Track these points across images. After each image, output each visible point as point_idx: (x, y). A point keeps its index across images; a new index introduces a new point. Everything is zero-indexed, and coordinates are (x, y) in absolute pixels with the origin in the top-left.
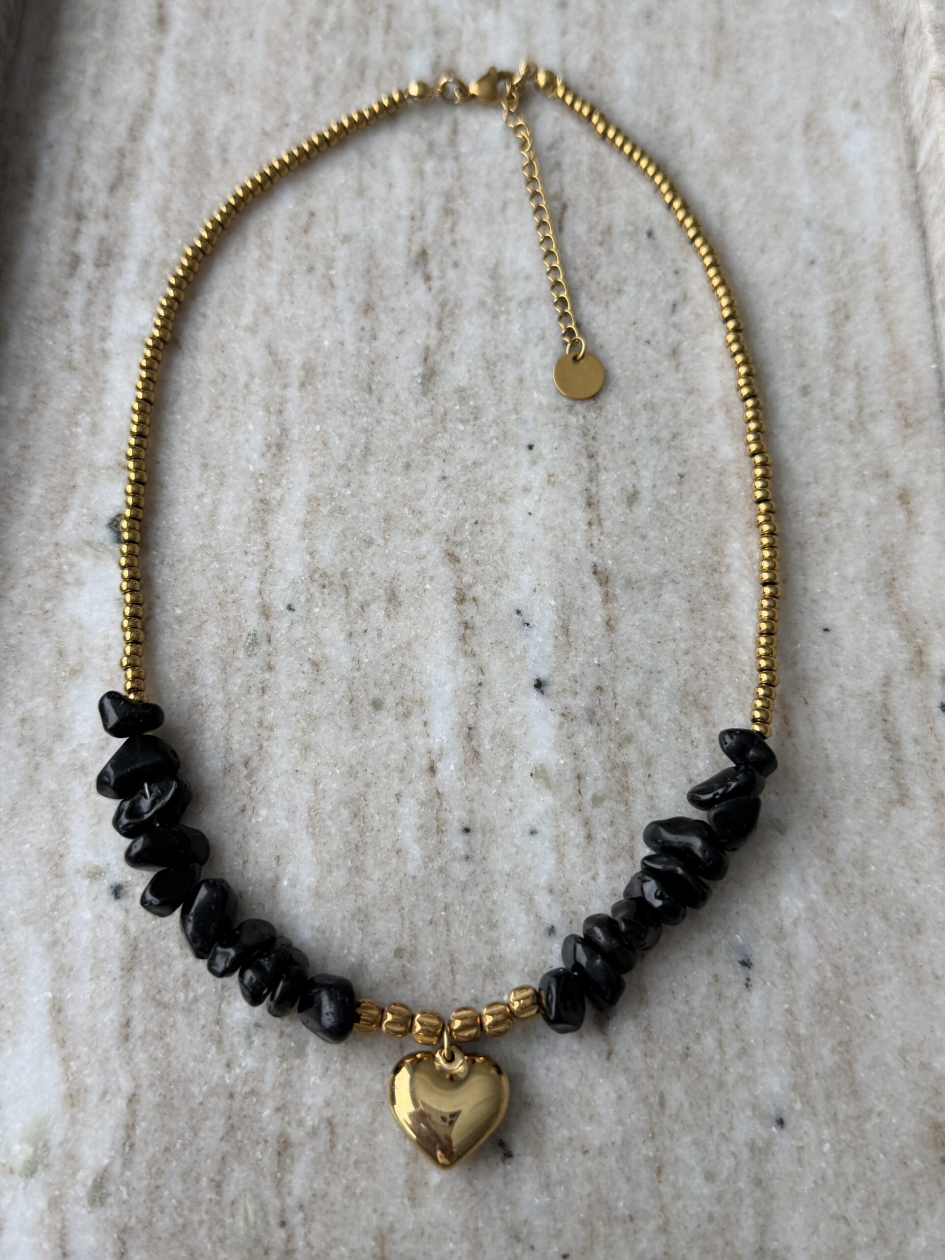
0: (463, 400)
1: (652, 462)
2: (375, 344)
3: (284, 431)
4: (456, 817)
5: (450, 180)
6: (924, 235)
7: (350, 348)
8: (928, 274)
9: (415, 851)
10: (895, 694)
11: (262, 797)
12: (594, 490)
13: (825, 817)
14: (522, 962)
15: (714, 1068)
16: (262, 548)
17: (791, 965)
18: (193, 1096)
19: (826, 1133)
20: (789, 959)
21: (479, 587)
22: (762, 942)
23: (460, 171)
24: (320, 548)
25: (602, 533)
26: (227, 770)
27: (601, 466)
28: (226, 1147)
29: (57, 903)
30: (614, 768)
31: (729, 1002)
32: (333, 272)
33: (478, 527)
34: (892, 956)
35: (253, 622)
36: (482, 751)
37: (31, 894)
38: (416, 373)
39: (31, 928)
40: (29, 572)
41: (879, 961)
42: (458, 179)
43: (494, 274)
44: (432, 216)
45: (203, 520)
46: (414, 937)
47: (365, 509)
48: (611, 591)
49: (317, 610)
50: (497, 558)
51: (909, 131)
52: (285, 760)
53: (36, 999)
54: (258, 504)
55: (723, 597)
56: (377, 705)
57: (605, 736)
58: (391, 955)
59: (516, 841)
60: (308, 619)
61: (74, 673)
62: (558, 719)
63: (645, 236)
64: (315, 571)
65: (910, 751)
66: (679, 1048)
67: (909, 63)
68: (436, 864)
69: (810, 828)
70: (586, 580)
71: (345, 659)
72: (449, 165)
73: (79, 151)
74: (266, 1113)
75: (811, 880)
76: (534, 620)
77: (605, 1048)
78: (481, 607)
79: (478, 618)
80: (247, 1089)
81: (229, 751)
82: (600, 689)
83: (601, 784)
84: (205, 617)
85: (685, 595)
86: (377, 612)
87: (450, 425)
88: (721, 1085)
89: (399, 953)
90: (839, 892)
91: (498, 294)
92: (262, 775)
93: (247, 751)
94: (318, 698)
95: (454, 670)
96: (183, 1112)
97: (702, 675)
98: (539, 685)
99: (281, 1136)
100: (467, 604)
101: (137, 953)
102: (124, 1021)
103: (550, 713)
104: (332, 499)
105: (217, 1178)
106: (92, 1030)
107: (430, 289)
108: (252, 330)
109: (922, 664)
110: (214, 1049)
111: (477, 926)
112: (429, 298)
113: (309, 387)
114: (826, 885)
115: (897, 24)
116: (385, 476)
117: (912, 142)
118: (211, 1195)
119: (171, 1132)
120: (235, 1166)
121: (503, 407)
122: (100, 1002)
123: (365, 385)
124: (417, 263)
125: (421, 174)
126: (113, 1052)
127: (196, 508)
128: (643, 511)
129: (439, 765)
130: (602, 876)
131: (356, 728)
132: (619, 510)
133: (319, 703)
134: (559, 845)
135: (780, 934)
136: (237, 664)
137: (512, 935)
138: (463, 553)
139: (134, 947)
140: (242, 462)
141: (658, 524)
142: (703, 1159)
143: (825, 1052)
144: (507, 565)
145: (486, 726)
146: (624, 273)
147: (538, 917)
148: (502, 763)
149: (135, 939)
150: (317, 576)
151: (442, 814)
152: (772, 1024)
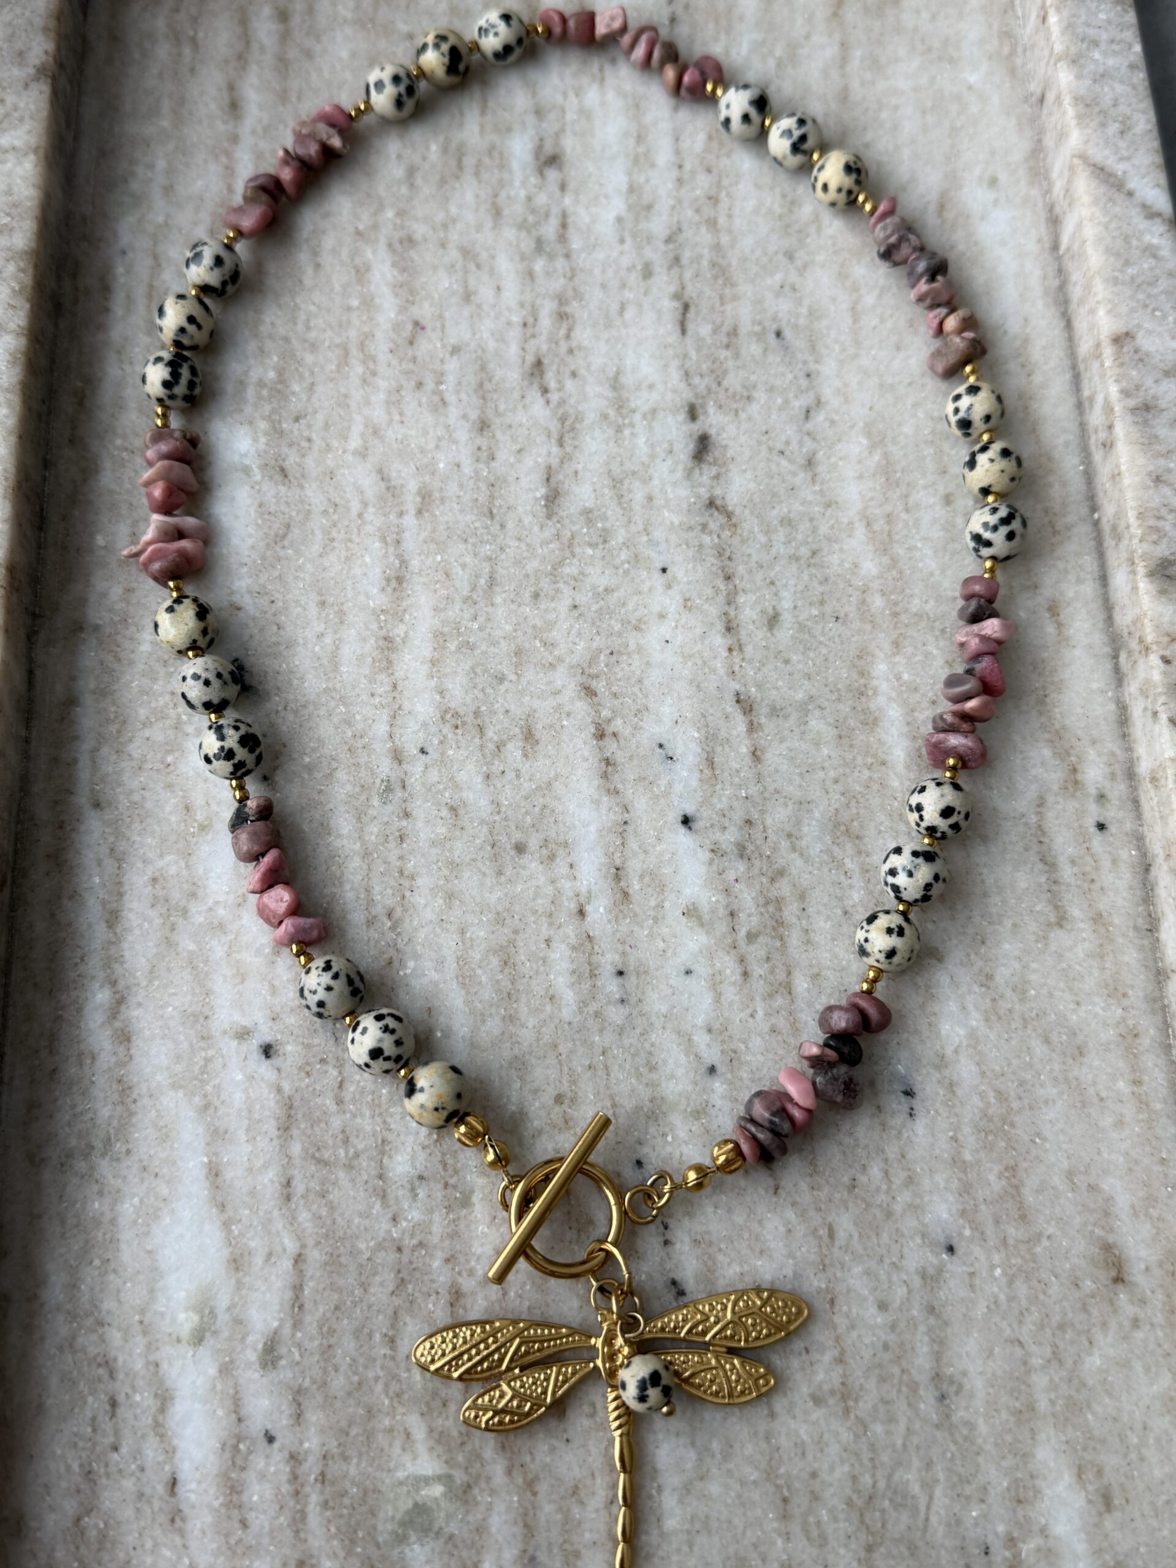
0: (590, 522)
1: (792, 582)
2: (493, 464)
3: (404, 563)
4: (608, 960)
5: (562, 280)
6: (1069, 325)
7: (467, 469)
8: (1074, 367)
9: (569, 997)
10: (1050, 815)
11: (408, 949)
12: (732, 613)
13: (983, 943)
14: (684, 1102)
15: (882, 1198)
16: (388, 688)
17: (953, 1092)
18: (360, 1252)
19: (997, 1258)
20: (951, 1087)
21: (619, 722)
22: (924, 1071)
23: (573, 270)
24: (450, 686)
25: (743, 659)
26: (370, 922)
27: (739, 587)
28: (397, 1301)
29: (206, 1065)
30: (767, 903)
31: (894, 1132)
32: (443, 387)
33: (615, 657)
34: (1055, 1079)
35: (385, 767)
36: (631, 892)
37: (178, 1058)
38: (538, 495)
39: (180, 1094)
40: (145, 724)
41: (1042, 1085)
42: (571, 279)
43: (615, 384)
44: (546, 321)
45: (325, 661)
46: (574, 1082)
47: (494, 643)
48: (755, 720)
49: (451, 752)
50: (636, 689)
51: (1051, 209)
52: (429, 909)
53: (191, 1164)
54: (381, 643)
55: (871, 722)
56: (520, 849)
57: (756, 871)
58: (551, 1102)
59: (672, 982)
60: (443, 761)
61: (203, 828)
62: (707, 855)
63: (773, 336)
64: (446, 712)
65: (1067, 873)
66: (845, 1179)
67: (1048, 135)
68: (593, 1007)
69: (968, 955)
70: (729, 709)
71: (483, 803)
72: (560, 264)
73: (156, 257)
74: (436, 1264)
75: (971, 1008)
76: (677, 754)
77: (771, 1182)
78: (622, 742)
79: (619, 753)
80: (415, 1242)
81: (370, 902)
82: (749, 822)
83: (755, 920)
84: (335, 765)
85: (832, 721)
86: (514, 751)
87: (578, 550)
88: (889, 1214)
89: (559, 1099)
90: (1000, 1018)
91: (620, 405)
92: (406, 926)
93: (390, 902)
94: (458, 844)
95: (598, 809)
96: (351, 1269)
97: (853, 803)
98: (686, 821)
99: (452, 1286)
100: (607, 739)
101: (293, 1112)
102: (284, 1182)
103: (699, 850)
104: (459, 634)
105: (390, 1333)
106: (252, 1193)
107: (548, 402)
108: (362, 454)
109: (1076, 782)
110: (378, 1206)
111: (637, 1069)
112: (548, 412)
113: (426, 514)
114: (986, 1011)
115: (1034, 87)
116: (512, 607)
117: (1054, 222)
118: (386, 1351)
119: (340, 1290)
120: (408, 1319)
121: (633, 528)
122: (258, 1163)
123: (486, 510)
124: (532, 374)
125: (530, 275)
126: (276, 1213)
127: (317, 648)
128: (785, 633)
129: (589, 909)
130: (760, 1014)
131: (500, 873)
132: (760, 634)
133: (460, 849)
134: (715, 984)
135: (941, 1062)
136: (371, 812)
137: (672, 1076)
138: (600, 686)
139: (289, 1106)
140: (362, 598)
141: (801, 647)
142: (876, 1289)
143: (992, 1178)
144: (646, 697)
145: (634, 866)
146: (753, 378)
147: (698, 1057)
148: (653, 903)
149: (290, 1098)
150: (448, 716)
151: (595, 958)
152: (937, 1152)
